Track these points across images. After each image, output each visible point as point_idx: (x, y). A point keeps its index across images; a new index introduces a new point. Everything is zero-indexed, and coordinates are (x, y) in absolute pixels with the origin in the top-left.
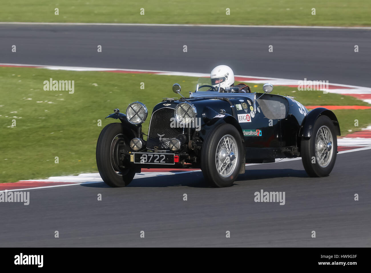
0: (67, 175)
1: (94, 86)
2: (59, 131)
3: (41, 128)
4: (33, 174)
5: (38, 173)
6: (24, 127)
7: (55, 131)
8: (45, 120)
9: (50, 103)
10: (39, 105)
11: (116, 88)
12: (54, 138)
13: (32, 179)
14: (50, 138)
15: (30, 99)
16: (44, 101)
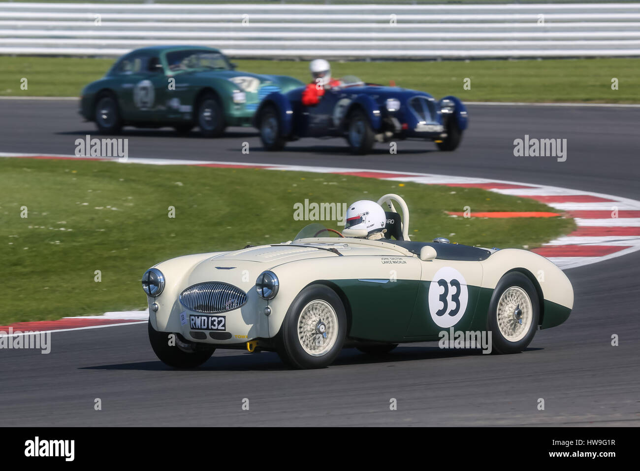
0: (130, 310)
1: (177, 186)
2: (123, 248)
3: (96, 244)
4: (83, 309)
5: (89, 307)
6: (75, 244)
7: (117, 249)
8: (103, 233)
9: (114, 209)
10: (97, 212)
11: (207, 188)
12: (115, 258)
13: (81, 315)
14: (110, 258)
15: (85, 204)
16: (105, 207)
